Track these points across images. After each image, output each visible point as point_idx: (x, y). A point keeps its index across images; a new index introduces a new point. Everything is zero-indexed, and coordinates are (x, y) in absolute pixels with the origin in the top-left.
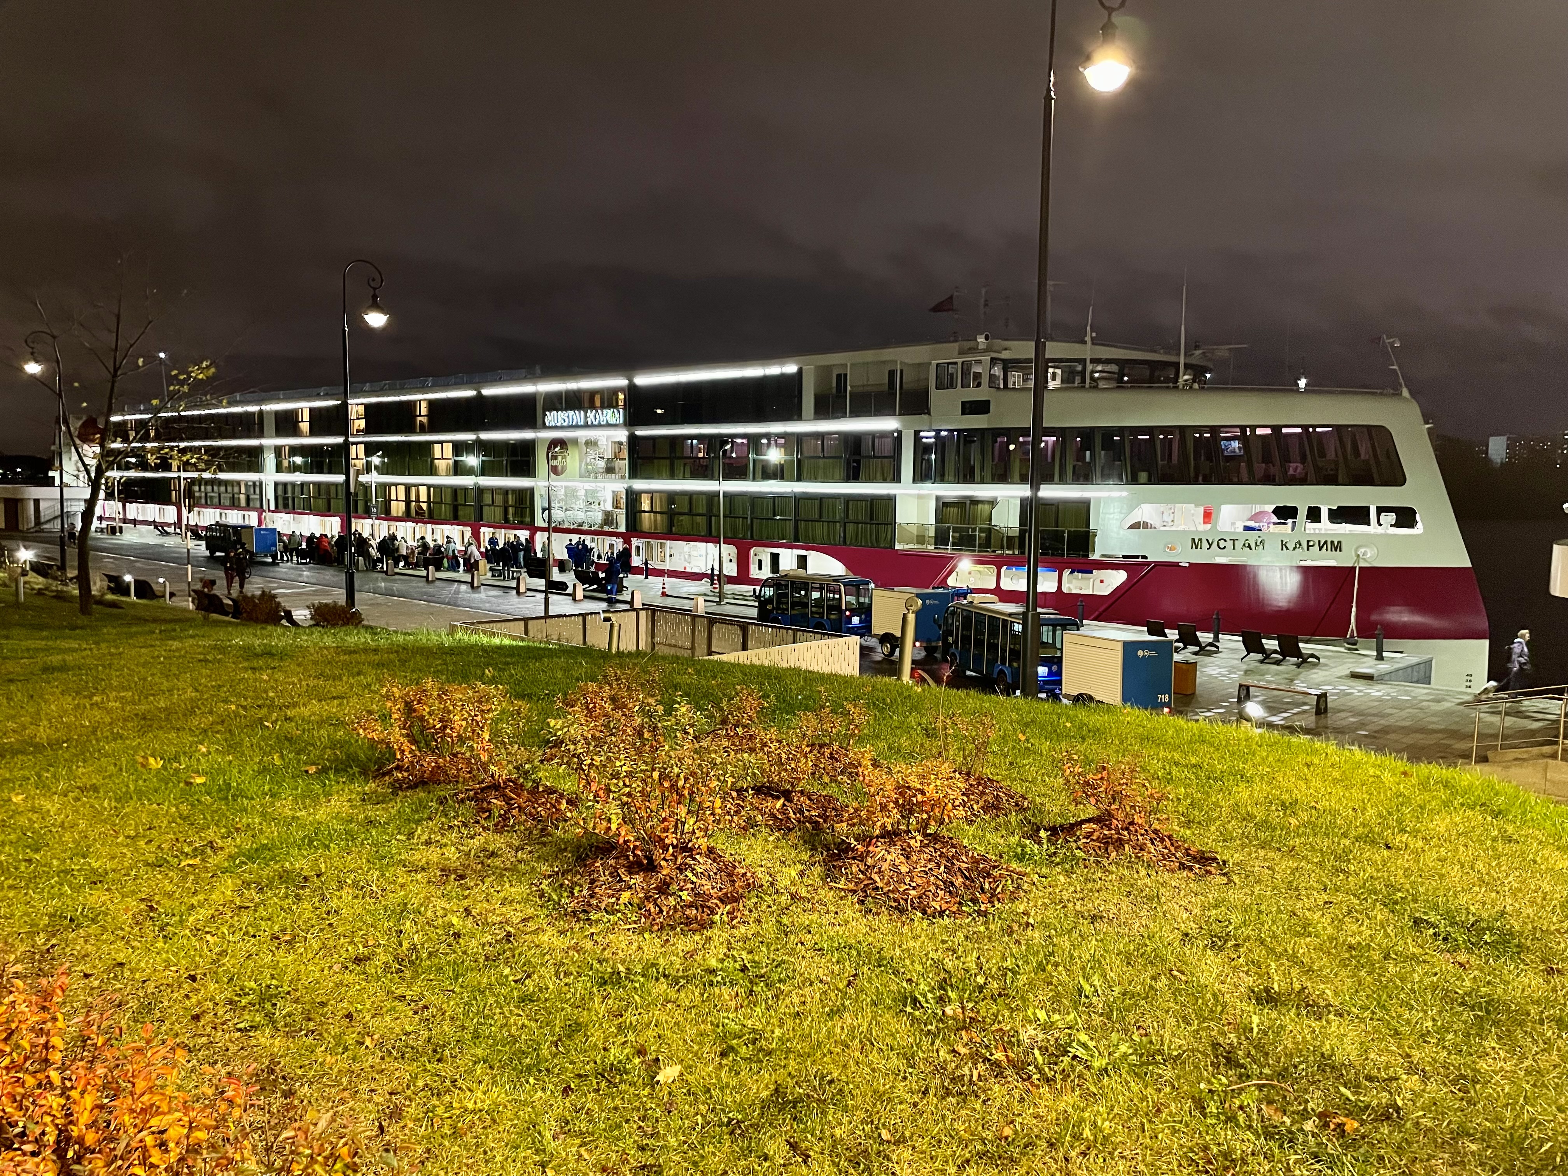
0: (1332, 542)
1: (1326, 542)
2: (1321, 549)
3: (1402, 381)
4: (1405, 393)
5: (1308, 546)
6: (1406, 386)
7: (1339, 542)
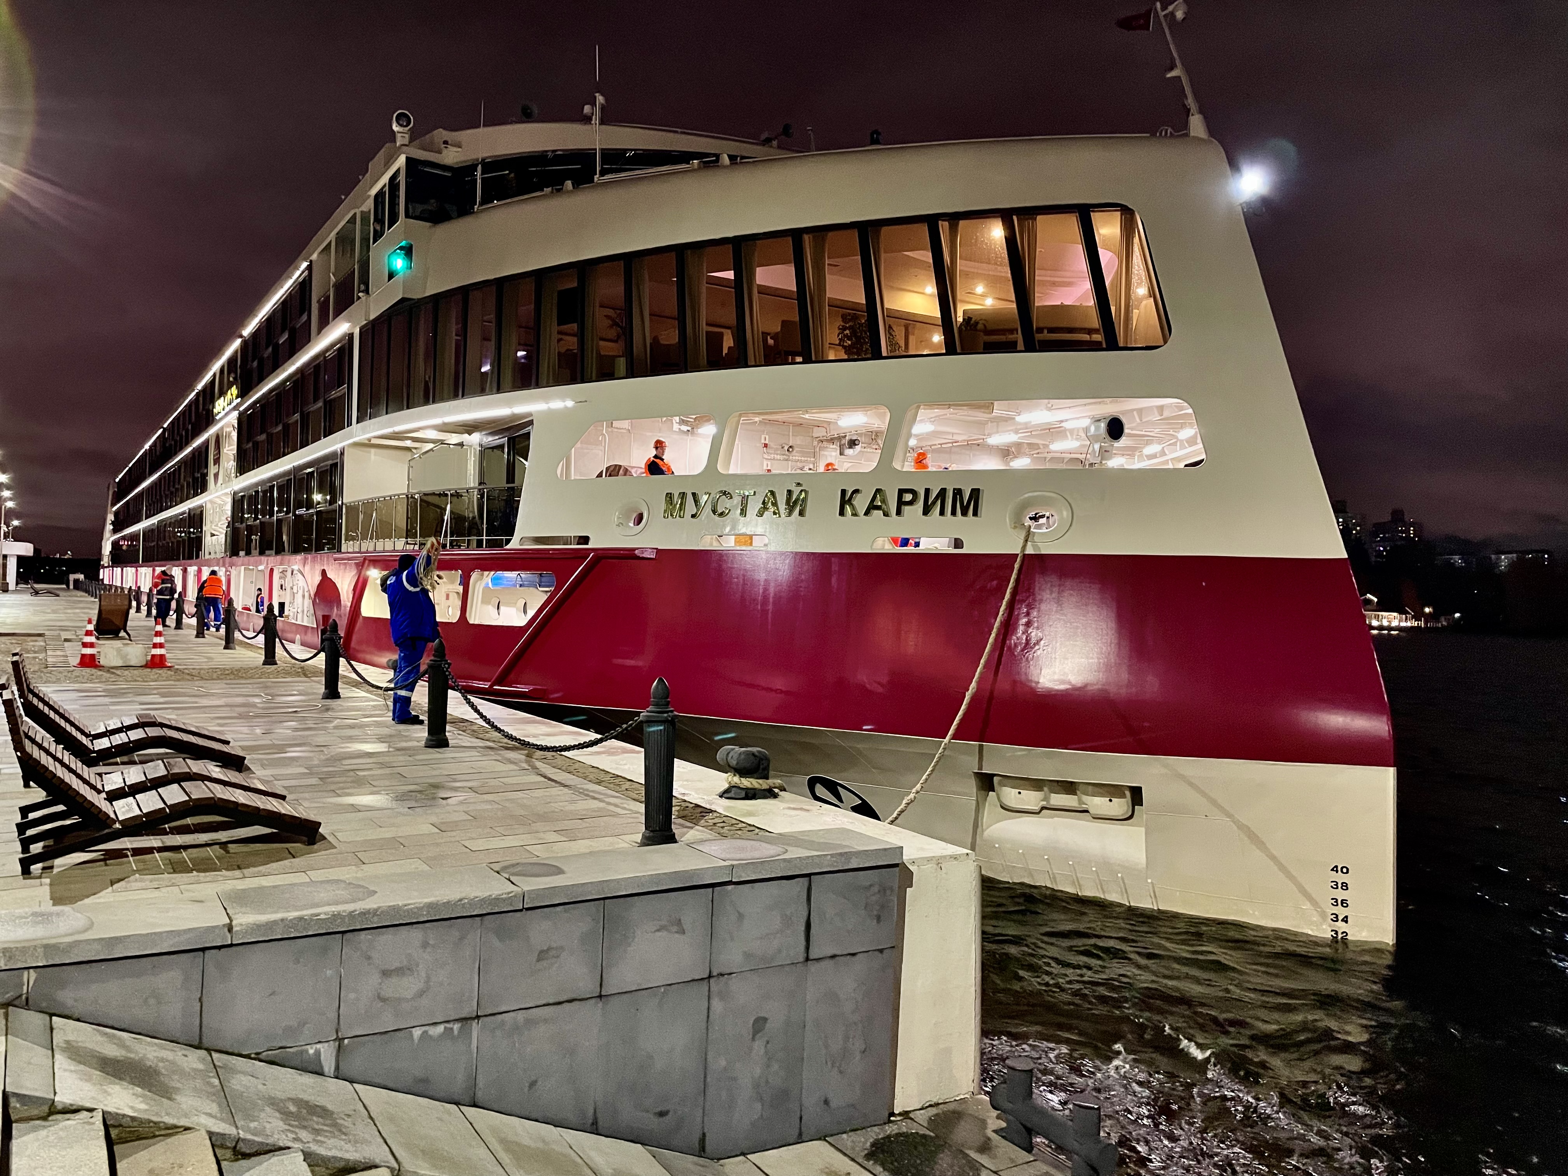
0: (958, 492)
1: (943, 493)
2: (926, 511)
3: (1190, 101)
4: (1197, 125)
5: (901, 503)
6: (1201, 112)
7: (976, 494)
